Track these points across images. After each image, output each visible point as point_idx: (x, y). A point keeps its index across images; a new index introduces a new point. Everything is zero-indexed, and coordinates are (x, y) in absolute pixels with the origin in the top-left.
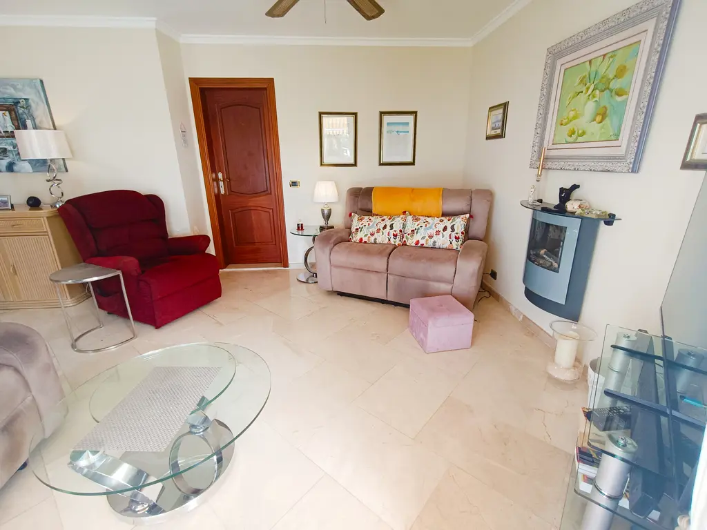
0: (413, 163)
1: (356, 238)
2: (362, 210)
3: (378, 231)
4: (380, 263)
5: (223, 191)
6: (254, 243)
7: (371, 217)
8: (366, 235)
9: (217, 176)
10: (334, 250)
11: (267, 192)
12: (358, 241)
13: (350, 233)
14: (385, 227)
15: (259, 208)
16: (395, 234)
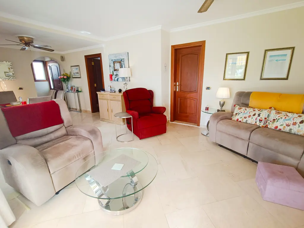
0: (287, 79)
1: (235, 118)
2: (242, 103)
3: (249, 116)
4: (245, 135)
5: (177, 90)
6: (187, 113)
7: (247, 108)
8: (241, 118)
9: (176, 84)
10: (220, 122)
11: (196, 91)
12: (236, 120)
13: (232, 115)
14: (254, 115)
15: (191, 98)
16: (261, 119)
